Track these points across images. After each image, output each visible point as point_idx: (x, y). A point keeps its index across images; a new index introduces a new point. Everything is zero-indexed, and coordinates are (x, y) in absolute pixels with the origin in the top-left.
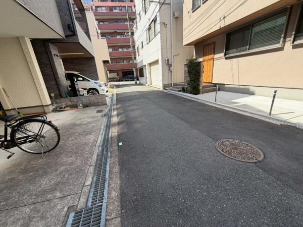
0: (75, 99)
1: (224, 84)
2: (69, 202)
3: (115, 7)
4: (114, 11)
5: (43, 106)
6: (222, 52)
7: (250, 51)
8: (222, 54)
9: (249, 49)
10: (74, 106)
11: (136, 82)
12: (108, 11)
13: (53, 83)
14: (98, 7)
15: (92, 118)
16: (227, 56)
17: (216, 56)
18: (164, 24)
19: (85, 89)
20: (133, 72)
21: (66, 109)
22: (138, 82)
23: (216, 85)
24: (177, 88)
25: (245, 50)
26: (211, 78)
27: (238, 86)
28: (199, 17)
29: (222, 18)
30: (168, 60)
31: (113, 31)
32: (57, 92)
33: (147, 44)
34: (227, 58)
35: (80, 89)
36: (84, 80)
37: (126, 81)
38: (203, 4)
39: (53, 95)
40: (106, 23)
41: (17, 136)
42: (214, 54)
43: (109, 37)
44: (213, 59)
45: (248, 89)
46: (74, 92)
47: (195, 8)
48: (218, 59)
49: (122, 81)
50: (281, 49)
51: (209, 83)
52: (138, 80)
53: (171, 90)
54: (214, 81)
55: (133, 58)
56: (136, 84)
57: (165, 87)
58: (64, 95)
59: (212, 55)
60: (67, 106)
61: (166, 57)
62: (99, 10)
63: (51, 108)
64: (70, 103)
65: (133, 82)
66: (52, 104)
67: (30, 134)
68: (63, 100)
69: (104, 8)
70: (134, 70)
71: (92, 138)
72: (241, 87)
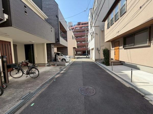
0: (55, 62)
1: (124, 62)
2: (30, 91)
3: (83, 27)
4: (82, 28)
5: (45, 64)
6: (122, 46)
7: (135, 46)
8: (122, 47)
9: (134, 45)
10: (54, 65)
11: (87, 57)
12: (80, 28)
13: (50, 56)
14: (76, 27)
15: (56, 70)
16: (125, 48)
17: (120, 47)
18: (96, 34)
19: (60, 59)
20: (86, 52)
21: (51, 66)
22: (88, 57)
23: (121, 62)
24: (101, 61)
25: (132, 46)
26: (118, 58)
27: (131, 64)
28: (110, 31)
29: (118, 32)
30: (98, 48)
31: (81, 35)
32: (50, 59)
33: (91, 41)
34: (125, 49)
35: (58, 59)
36: (61, 55)
37: (84, 55)
38: (111, 26)
39: (49, 60)
40: (79, 33)
41: (30, 72)
42: (119, 46)
43: (79, 38)
44: (119, 48)
45: (136, 66)
46: (55, 60)
47: (108, 28)
48: (121, 49)
49: (82, 55)
50: (149, 46)
51: (118, 60)
52: (88, 55)
53: (98, 62)
54: (120, 60)
55: (86, 46)
56: (87, 58)
57: (96, 60)
58: (52, 61)
59: (118, 47)
60: (52, 65)
61: (97, 47)
62: (77, 29)
63: (47, 65)
64: (53, 64)
65: (85, 56)
66: (48, 63)
67: (33, 72)
68: (51, 62)
69: (79, 28)
70: (86, 51)
71: (49, 76)
72: (133, 64)
